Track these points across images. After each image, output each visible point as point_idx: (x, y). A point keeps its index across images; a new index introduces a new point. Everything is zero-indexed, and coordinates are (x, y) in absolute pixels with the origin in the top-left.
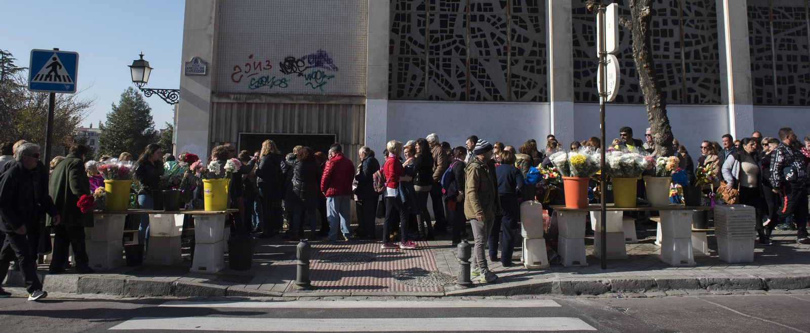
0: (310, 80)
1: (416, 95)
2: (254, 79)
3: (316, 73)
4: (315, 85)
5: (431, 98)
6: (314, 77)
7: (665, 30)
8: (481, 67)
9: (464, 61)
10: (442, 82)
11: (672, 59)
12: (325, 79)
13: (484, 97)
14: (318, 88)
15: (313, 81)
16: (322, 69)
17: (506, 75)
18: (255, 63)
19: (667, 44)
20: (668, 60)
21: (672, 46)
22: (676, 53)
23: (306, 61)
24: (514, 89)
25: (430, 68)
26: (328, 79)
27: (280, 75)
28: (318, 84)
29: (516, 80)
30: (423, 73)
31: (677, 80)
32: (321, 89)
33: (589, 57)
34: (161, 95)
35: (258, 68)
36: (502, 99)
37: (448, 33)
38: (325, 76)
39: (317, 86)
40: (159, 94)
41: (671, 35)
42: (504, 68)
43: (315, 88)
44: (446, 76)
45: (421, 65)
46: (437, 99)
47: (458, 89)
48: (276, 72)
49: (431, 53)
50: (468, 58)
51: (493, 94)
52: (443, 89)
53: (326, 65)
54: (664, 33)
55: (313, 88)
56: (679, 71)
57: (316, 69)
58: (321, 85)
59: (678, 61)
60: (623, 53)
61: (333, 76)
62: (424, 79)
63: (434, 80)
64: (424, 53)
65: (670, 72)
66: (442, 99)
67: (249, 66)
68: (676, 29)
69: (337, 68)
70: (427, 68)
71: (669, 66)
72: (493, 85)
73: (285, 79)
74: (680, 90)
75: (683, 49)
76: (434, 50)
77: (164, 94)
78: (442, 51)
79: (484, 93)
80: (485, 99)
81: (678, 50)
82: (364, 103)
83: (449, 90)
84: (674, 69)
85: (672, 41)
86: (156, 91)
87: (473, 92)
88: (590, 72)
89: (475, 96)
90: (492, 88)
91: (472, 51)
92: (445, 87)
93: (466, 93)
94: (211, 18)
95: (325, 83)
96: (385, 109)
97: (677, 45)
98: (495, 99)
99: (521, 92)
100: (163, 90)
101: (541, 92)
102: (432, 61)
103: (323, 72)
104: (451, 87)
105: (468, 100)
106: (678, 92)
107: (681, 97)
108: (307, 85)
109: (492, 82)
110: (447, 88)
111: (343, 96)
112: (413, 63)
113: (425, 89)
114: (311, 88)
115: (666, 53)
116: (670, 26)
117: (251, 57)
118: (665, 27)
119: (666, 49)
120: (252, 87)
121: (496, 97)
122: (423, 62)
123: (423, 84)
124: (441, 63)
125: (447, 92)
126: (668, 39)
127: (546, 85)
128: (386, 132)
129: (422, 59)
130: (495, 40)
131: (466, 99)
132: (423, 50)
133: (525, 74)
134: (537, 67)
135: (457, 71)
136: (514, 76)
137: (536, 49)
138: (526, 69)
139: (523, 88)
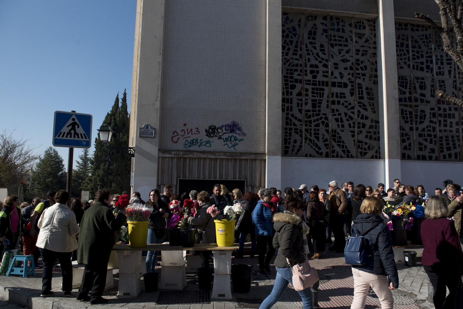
0: (227, 142)
1: (296, 154)
2: (187, 141)
3: (231, 137)
4: (230, 145)
5: (306, 156)
6: (229, 140)
7: (450, 114)
8: (339, 135)
9: (327, 131)
10: (314, 145)
11: (454, 132)
12: (237, 142)
13: (341, 155)
14: (233, 148)
15: (229, 143)
16: (235, 135)
17: (354, 141)
18: (188, 129)
19: (451, 123)
20: (452, 133)
21: (454, 124)
22: (457, 129)
23: (224, 129)
24: (359, 150)
25: (306, 135)
26: (239, 141)
27: (206, 139)
28: (232, 145)
29: (360, 144)
30: (301, 138)
31: (457, 146)
32: (235, 148)
33: (405, 130)
35: (190, 133)
36: (352, 157)
37: (317, 112)
38: (237, 139)
39: (232, 146)
41: (454, 118)
42: (353, 136)
43: (230, 148)
44: (316, 141)
45: (299, 133)
46: (311, 156)
47: (324, 150)
48: (203, 136)
49: (306, 125)
50: (330, 129)
51: (346, 153)
52: (314, 149)
53: (238, 132)
54: (450, 116)
55: (229, 147)
56: (459, 140)
57: (231, 134)
58: (234, 146)
59: (458, 134)
60: (425, 128)
61: (242, 140)
62: (301, 143)
63: (308, 144)
64: (301, 125)
65: (453, 141)
66: (314, 157)
67: (183, 132)
68: (457, 114)
69: (245, 134)
70: (304, 135)
71: (453, 137)
72: (346, 148)
73: (209, 141)
74: (459, 152)
75: (461, 126)
76: (308, 123)
78: (313, 124)
79: (341, 153)
80: (341, 157)
81: (458, 127)
82: (265, 159)
83: (318, 150)
84: (456, 139)
85: (454, 121)
87: (333, 152)
88: (406, 140)
89: (335, 154)
90: (346, 149)
91: (333, 125)
92: (315, 148)
93: (329, 152)
94: (157, 97)
95: (237, 144)
96: (280, 162)
97: (457, 124)
98: (348, 156)
99: (364, 152)
101: (376, 152)
102: (307, 130)
103: (236, 137)
104: (320, 149)
105: (330, 157)
106: (458, 154)
107: (460, 157)
108: (224, 145)
109: (346, 145)
110: (317, 149)
111: (251, 154)
112: (295, 132)
113: (302, 149)
114: (228, 148)
115: (451, 129)
116: (453, 111)
117: (185, 125)
118: (450, 112)
119: (451, 126)
120: (187, 146)
121: (348, 155)
122: (301, 131)
123: (301, 146)
124: (313, 132)
125: (317, 152)
126: (452, 120)
127: (379, 148)
128: (280, 178)
129: (300, 129)
130: (347, 117)
131: (329, 156)
132: (301, 123)
133: (366, 140)
134: (374, 136)
135: (323, 137)
136: (360, 142)
137: (373, 124)
138: (366, 137)
139: (365, 150)
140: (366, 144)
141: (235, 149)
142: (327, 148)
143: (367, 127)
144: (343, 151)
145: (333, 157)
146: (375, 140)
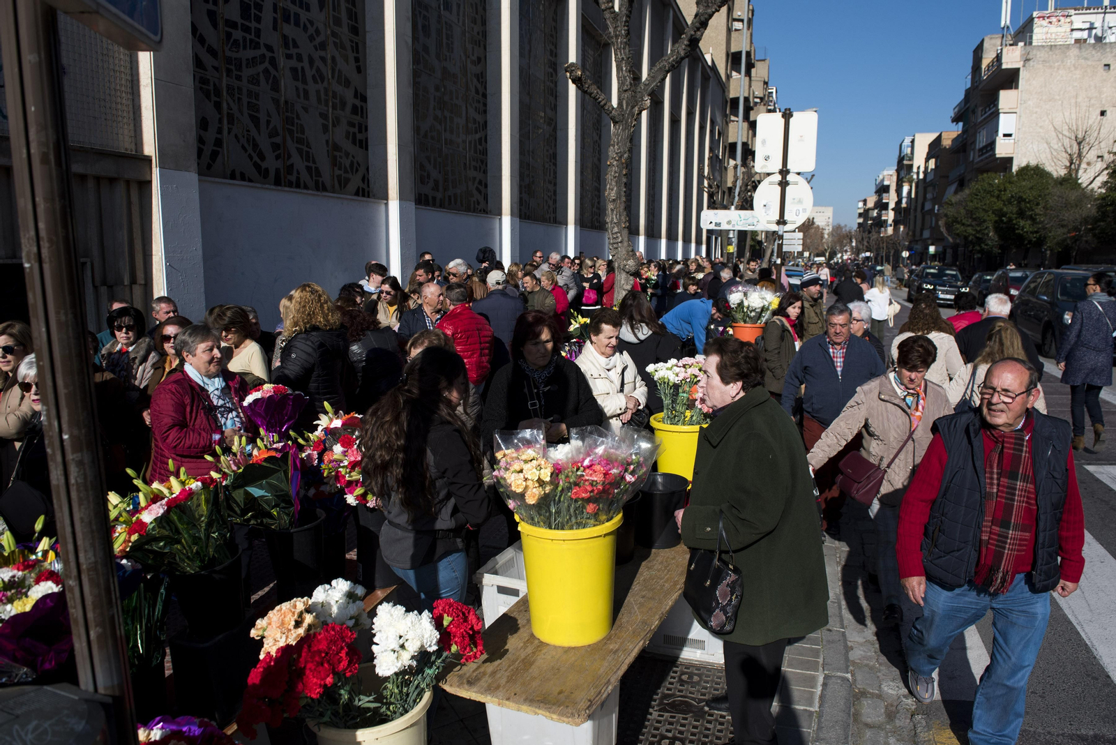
1: (209, 167)
5: (233, 177)
7: (457, 106)
8: (299, 122)
9: (276, 101)
10: (248, 141)
11: (461, 148)
13: (304, 182)
17: (327, 142)
19: (458, 126)
20: (458, 149)
21: (461, 130)
22: (463, 141)
24: (337, 172)
25: (229, 107)
29: (338, 154)
30: (219, 116)
31: (463, 178)
36: (325, 189)
37: (253, 36)
41: (460, 115)
42: (325, 129)
44: (254, 132)
45: (214, 98)
46: (243, 178)
47: (271, 163)
49: (229, 71)
50: (283, 99)
51: (314, 178)
52: (251, 157)
54: (456, 110)
56: (465, 166)
59: (465, 153)
60: (429, 131)
62: (220, 131)
63: (236, 136)
64: (216, 69)
66: (250, 180)
68: (464, 108)
70: (225, 105)
71: (459, 158)
72: (314, 162)
74: (465, 192)
76: (233, 67)
78: (246, 73)
79: (305, 176)
80: (306, 187)
81: (464, 137)
82: (148, 179)
83: (258, 161)
84: (461, 163)
85: (461, 123)
87: (290, 168)
89: (293, 178)
90: (314, 166)
91: (287, 85)
92: (253, 154)
93: (282, 170)
96: (195, 195)
97: (464, 130)
98: (318, 189)
99: (344, 178)
101: (363, 180)
102: (231, 91)
104: (262, 157)
106: (464, 195)
107: (466, 202)
109: (312, 154)
110: (256, 158)
111: (102, 154)
113: (223, 154)
115: (458, 139)
116: (460, 101)
118: (457, 102)
119: (457, 134)
121: (320, 187)
122: (218, 92)
123: (219, 143)
124: (245, 100)
125: (256, 166)
126: (459, 120)
127: (368, 169)
128: (200, 253)
129: (215, 85)
130: (314, 71)
131: (283, 184)
132: (216, 64)
133: (347, 145)
134: (359, 136)
135: (268, 122)
136: (336, 147)
137: (358, 103)
138: (347, 138)
139: (346, 172)
140: (347, 155)
142: (277, 157)
143: (349, 108)
144: (309, 169)
145: (290, 185)
146: (361, 147)
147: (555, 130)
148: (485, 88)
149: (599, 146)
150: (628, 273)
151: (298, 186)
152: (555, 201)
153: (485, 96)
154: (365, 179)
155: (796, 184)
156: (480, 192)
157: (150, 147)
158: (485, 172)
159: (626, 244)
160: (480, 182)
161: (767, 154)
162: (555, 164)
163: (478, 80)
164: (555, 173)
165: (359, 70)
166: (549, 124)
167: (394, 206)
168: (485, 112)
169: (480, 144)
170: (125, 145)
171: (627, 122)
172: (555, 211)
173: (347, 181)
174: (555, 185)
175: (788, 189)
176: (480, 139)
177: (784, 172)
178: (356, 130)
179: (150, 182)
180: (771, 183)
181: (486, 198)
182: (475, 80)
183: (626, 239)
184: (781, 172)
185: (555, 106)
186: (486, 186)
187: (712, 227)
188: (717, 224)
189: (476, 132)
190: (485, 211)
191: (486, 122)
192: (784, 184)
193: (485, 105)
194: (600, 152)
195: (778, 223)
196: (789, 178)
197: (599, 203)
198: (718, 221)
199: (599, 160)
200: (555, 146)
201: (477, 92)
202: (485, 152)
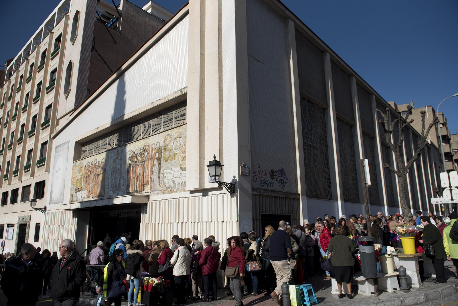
2: (261, 181)
3: (281, 180)
4: (281, 186)
6: (281, 182)
8: (318, 183)
9: (314, 180)
12: (284, 184)
14: (283, 188)
15: (281, 184)
16: (283, 178)
17: (323, 187)
18: (261, 171)
23: (278, 172)
27: (270, 180)
28: (283, 186)
29: (325, 190)
34: (226, 186)
35: (262, 174)
38: (284, 182)
40: (225, 185)
42: (323, 184)
48: (268, 178)
51: (322, 196)
53: (284, 176)
55: (281, 188)
57: (281, 178)
61: (286, 183)
66: (312, 197)
67: (259, 172)
69: (287, 178)
72: (321, 192)
73: (271, 182)
77: (227, 186)
79: (320, 196)
80: (320, 198)
86: (223, 183)
87: (317, 194)
89: (318, 196)
91: (316, 176)
94: (249, 140)
95: (285, 186)
96: (306, 201)
100: (226, 183)
103: (283, 180)
104: (312, 192)
108: (279, 186)
109: (321, 190)
117: (259, 167)
120: (261, 185)
121: (323, 198)
128: (307, 213)
130: (320, 172)
133: (327, 188)
134: (329, 185)
135: (313, 184)
136: (325, 188)
137: (328, 177)
138: (327, 186)
139: (327, 194)
140: (327, 190)
141: (284, 190)
142: (315, 192)
143: (327, 179)
144: (320, 194)
145: (317, 198)
146: (330, 188)
147: (376, 176)
148: (356, 168)
149: (391, 179)
150: (409, 217)
151: (319, 198)
152: (379, 198)
153: (356, 170)
154: (331, 196)
155: (454, 189)
156: (357, 197)
157: (300, 192)
158: (358, 191)
159: (407, 209)
160: (357, 194)
161: (445, 183)
162: (378, 187)
163: (354, 166)
164: (378, 189)
165: (328, 169)
166: (374, 175)
167: (339, 202)
168: (356, 174)
169: (356, 183)
170: (295, 192)
171: (403, 176)
172: (379, 202)
173: (328, 196)
174: (378, 193)
175: (452, 191)
176: (356, 182)
177: (450, 187)
178: (329, 184)
179: (299, 199)
180: (447, 190)
181: (359, 199)
182: (353, 166)
183: (407, 208)
184: (449, 187)
185: (376, 169)
186: (359, 195)
187: (436, 203)
188: (437, 202)
189: (355, 180)
190: (359, 203)
191: (357, 177)
192: (451, 190)
193: (356, 172)
194: (392, 181)
195: (451, 200)
196: (452, 188)
197: (393, 198)
198: (437, 201)
199: (392, 184)
200: (377, 181)
201: (354, 169)
202: (357, 186)
